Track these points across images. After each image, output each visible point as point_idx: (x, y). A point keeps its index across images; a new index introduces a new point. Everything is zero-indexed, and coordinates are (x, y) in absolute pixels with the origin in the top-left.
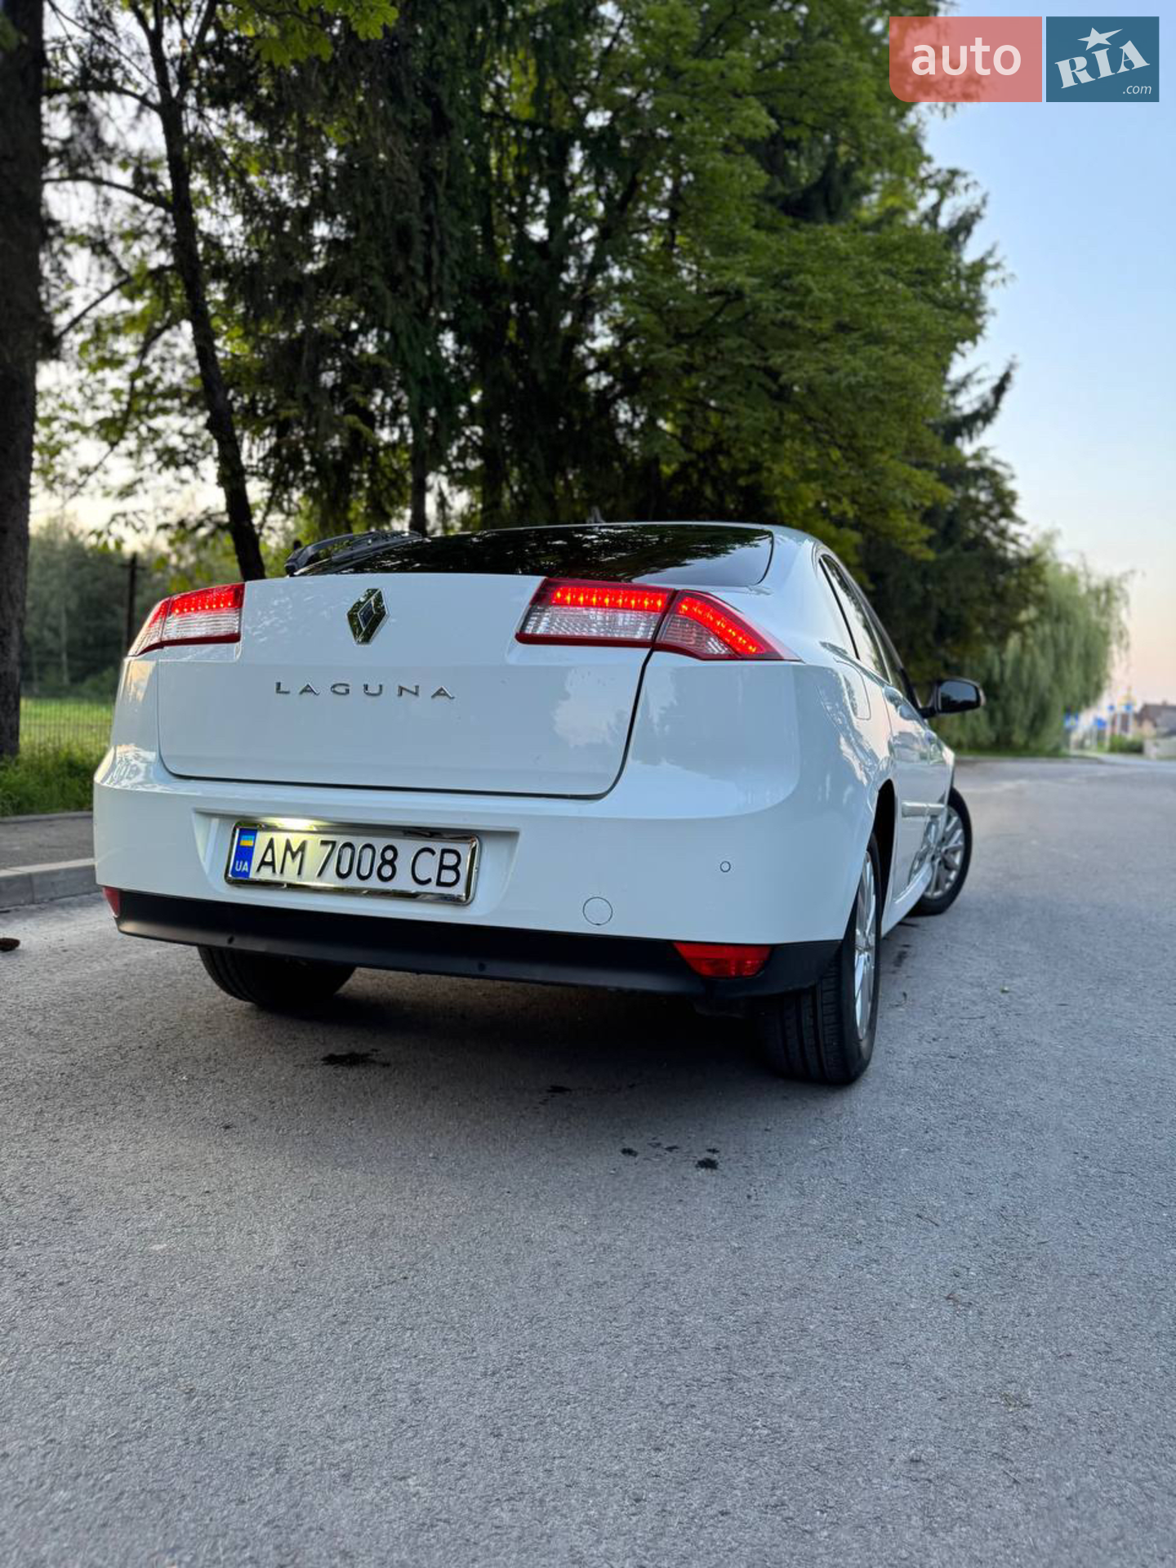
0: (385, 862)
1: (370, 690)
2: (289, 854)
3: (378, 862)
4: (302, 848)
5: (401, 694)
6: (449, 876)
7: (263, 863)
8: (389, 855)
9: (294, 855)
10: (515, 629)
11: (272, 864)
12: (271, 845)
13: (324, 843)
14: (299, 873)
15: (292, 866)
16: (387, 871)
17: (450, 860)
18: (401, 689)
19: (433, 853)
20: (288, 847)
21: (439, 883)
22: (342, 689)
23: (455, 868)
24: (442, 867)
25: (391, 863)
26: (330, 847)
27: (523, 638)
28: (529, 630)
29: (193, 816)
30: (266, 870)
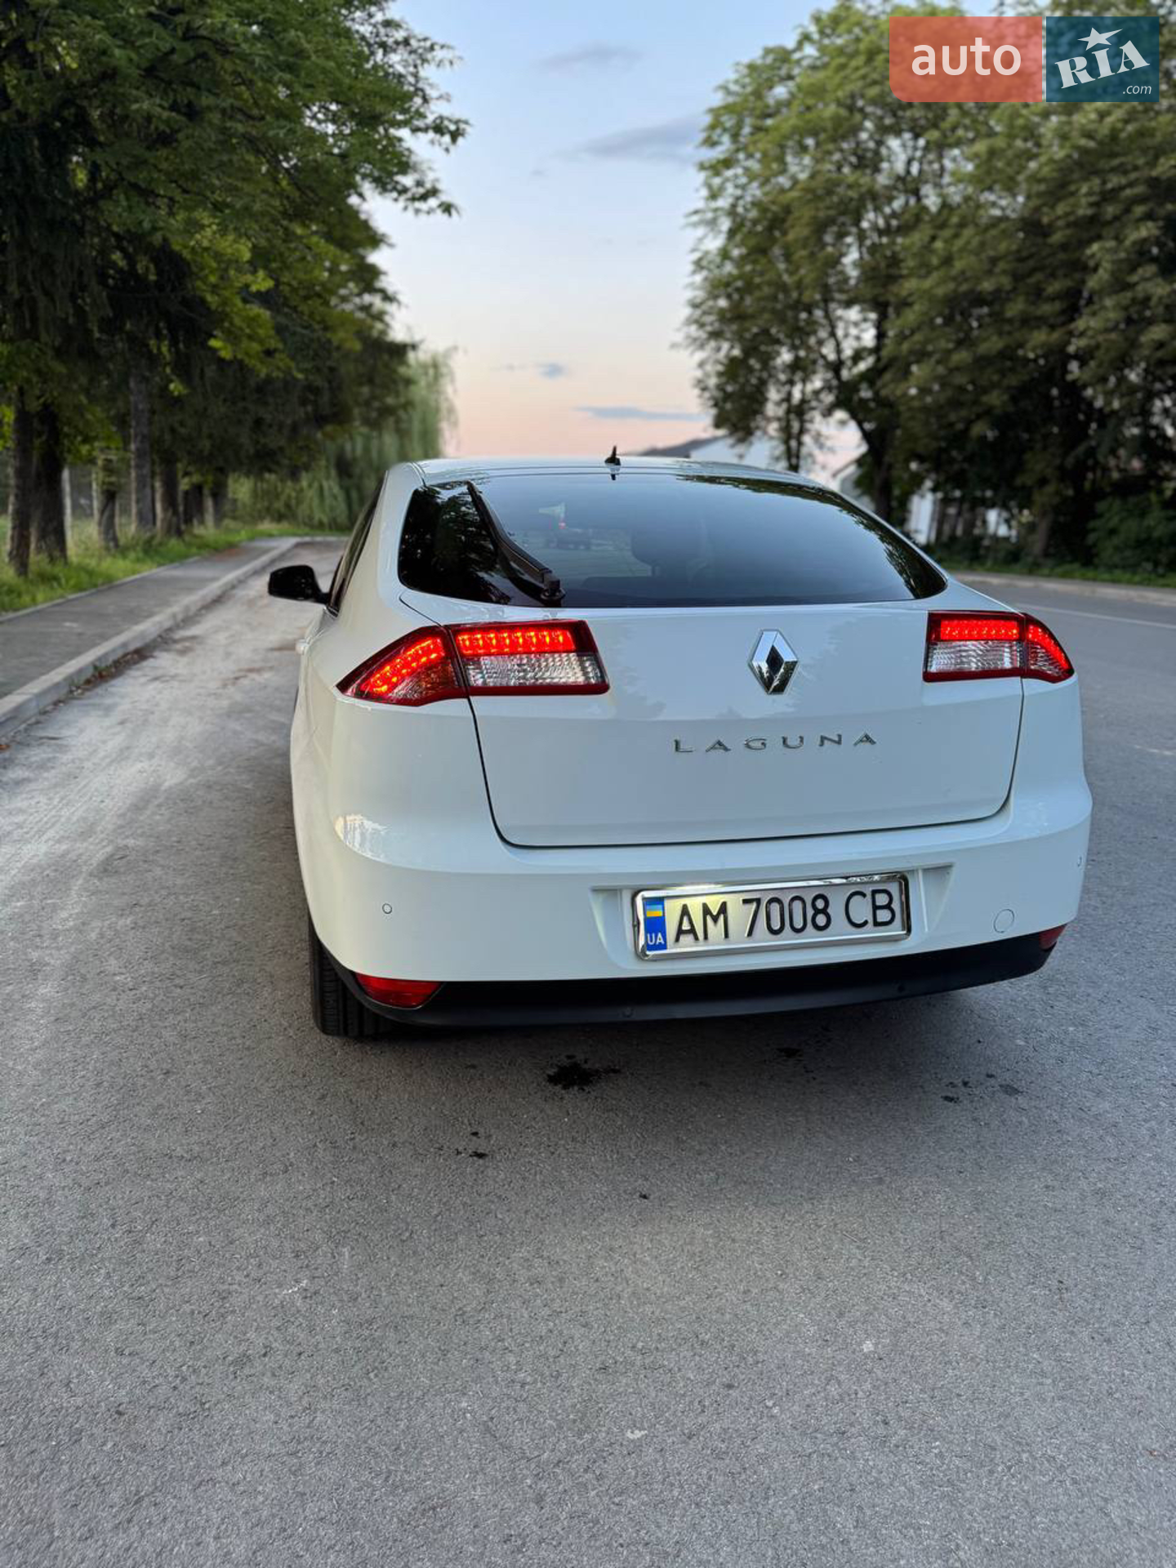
0: (817, 912)
1: (789, 742)
2: (709, 919)
3: (810, 912)
4: (723, 908)
5: (822, 744)
6: (883, 916)
7: (680, 932)
8: (820, 904)
9: (715, 919)
10: (920, 669)
11: (692, 931)
12: (685, 911)
13: (746, 901)
14: (727, 935)
15: (715, 930)
16: (821, 920)
17: (882, 900)
18: (823, 739)
19: (864, 895)
20: (706, 910)
21: (876, 924)
22: (758, 744)
23: (888, 907)
24: (875, 908)
25: (824, 911)
26: (754, 905)
27: (929, 677)
28: (933, 669)
29: (590, 895)
30: (687, 939)
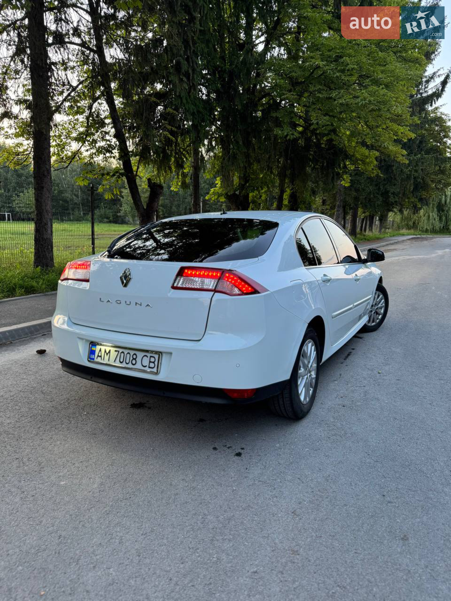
0: (133, 359)
1: (127, 303)
2: (106, 354)
3: (131, 359)
4: (109, 352)
5: (136, 305)
6: (152, 365)
7: (98, 356)
8: (135, 357)
9: (107, 354)
10: (171, 285)
11: (101, 356)
12: (100, 350)
13: (116, 351)
14: (109, 360)
15: (107, 358)
16: (134, 362)
17: (152, 360)
18: (136, 303)
19: (147, 357)
20: (105, 351)
21: (149, 367)
22: (119, 302)
23: (154, 362)
24: (150, 362)
25: (135, 359)
26: (117, 353)
27: (173, 287)
28: (175, 285)
29: (78, 339)
30: (99, 358)
